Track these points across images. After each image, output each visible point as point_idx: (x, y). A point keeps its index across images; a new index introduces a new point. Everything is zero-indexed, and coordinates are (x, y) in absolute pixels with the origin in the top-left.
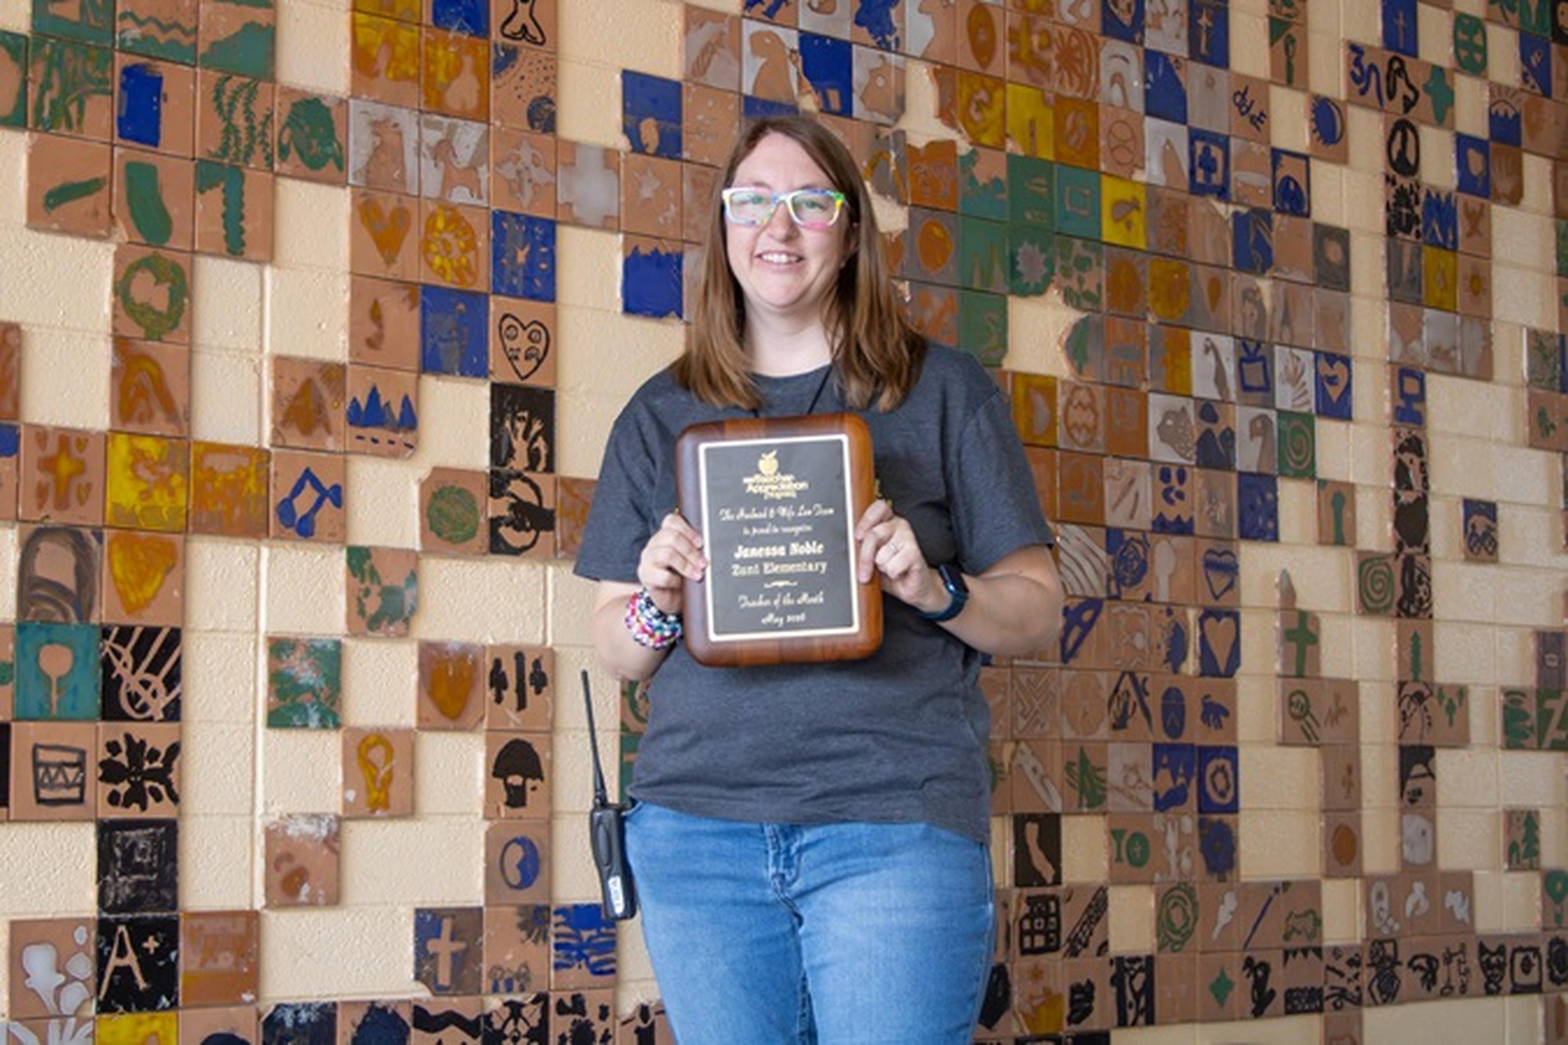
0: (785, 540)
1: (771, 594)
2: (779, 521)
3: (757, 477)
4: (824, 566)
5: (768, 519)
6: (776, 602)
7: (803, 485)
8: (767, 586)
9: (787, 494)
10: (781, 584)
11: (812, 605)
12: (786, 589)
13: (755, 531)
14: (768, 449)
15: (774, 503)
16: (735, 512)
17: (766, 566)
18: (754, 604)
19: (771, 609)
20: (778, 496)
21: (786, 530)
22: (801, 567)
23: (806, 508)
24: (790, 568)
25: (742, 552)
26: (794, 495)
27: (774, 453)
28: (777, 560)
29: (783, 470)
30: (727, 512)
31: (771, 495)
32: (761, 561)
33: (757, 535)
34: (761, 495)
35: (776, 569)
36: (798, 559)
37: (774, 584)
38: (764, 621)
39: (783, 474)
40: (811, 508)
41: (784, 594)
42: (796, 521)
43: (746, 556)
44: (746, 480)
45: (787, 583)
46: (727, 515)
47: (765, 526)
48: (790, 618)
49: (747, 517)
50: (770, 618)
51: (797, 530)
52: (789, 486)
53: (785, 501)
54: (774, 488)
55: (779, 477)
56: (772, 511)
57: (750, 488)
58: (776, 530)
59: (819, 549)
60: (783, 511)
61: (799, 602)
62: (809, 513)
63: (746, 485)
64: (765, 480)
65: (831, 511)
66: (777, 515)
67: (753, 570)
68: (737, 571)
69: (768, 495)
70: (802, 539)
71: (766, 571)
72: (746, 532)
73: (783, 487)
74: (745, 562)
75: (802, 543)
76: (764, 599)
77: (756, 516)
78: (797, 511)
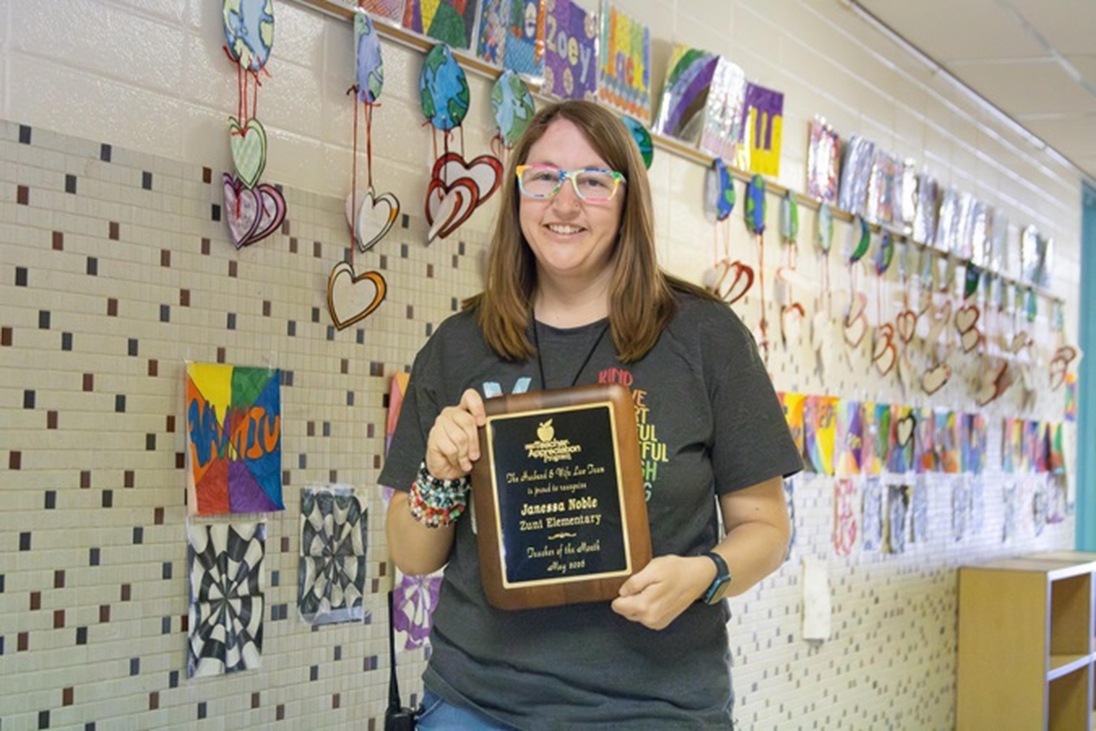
0: (563, 497)
1: (554, 545)
2: (558, 480)
3: (537, 443)
4: (598, 517)
5: (548, 480)
6: (559, 552)
7: (577, 448)
8: (550, 538)
9: (563, 457)
10: (562, 536)
11: (591, 553)
12: (566, 540)
13: (537, 491)
14: (544, 418)
15: (553, 465)
16: (519, 475)
17: (549, 520)
18: (539, 555)
19: (555, 558)
20: (556, 459)
21: (564, 488)
22: (578, 520)
23: (581, 468)
24: (569, 522)
25: (528, 510)
26: (569, 457)
27: (550, 422)
28: (558, 515)
29: (558, 436)
30: (512, 475)
31: (550, 459)
32: (543, 517)
33: (539, 494)
34: (541, 459)
35: (558, 523)
36: (576, 513)
37: (557, 536)
38: (550, 569)
39: (558, 439)
40: (585, 468)
41: (566, 545)
42: (573, 480)
43: (531, 513)
44: (528, 447)
45: (568, 535)
46: (513, 478)
47: (546, 487)
48: (571, 565)
49: (530, 479)
50: (555, 566)
51: (574, 487)
52: (565, 450)
53: (562, 463)
54: (551, 452)
55: (555, 442)
56: (551, 473)
57: (531, 453)
58: (555, 489)
59: (594, 504)
60: (560, 472)
61: (579, 551)
62: (584, 472)
63: (528, 451)
64: (542, 446)
65: (602, 470)
66: (556, 476)
67: (537, 525)
68: (525, 526)
69: (547, 458)
70: (578, 495)
71: (549, 526)
72: (530, 492)
73: (560, 451)
74: (529, 518)
75: (579, 499)
76: (549, 549)
77: (538, 477)
78: (573, 472)
